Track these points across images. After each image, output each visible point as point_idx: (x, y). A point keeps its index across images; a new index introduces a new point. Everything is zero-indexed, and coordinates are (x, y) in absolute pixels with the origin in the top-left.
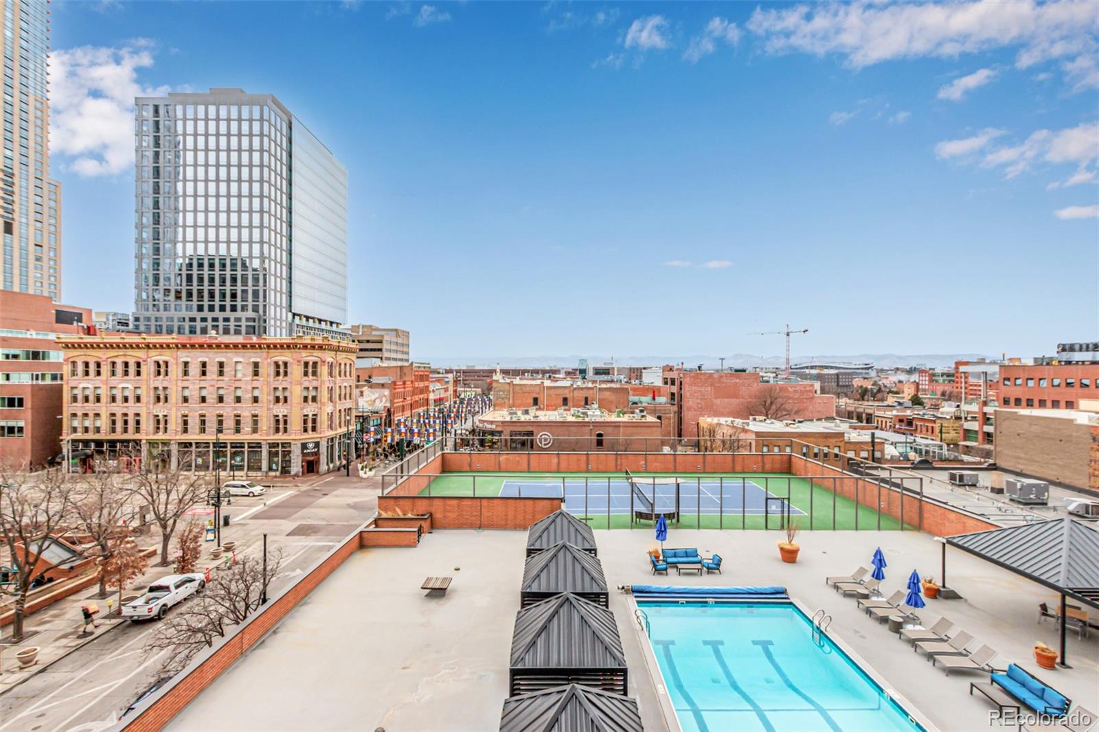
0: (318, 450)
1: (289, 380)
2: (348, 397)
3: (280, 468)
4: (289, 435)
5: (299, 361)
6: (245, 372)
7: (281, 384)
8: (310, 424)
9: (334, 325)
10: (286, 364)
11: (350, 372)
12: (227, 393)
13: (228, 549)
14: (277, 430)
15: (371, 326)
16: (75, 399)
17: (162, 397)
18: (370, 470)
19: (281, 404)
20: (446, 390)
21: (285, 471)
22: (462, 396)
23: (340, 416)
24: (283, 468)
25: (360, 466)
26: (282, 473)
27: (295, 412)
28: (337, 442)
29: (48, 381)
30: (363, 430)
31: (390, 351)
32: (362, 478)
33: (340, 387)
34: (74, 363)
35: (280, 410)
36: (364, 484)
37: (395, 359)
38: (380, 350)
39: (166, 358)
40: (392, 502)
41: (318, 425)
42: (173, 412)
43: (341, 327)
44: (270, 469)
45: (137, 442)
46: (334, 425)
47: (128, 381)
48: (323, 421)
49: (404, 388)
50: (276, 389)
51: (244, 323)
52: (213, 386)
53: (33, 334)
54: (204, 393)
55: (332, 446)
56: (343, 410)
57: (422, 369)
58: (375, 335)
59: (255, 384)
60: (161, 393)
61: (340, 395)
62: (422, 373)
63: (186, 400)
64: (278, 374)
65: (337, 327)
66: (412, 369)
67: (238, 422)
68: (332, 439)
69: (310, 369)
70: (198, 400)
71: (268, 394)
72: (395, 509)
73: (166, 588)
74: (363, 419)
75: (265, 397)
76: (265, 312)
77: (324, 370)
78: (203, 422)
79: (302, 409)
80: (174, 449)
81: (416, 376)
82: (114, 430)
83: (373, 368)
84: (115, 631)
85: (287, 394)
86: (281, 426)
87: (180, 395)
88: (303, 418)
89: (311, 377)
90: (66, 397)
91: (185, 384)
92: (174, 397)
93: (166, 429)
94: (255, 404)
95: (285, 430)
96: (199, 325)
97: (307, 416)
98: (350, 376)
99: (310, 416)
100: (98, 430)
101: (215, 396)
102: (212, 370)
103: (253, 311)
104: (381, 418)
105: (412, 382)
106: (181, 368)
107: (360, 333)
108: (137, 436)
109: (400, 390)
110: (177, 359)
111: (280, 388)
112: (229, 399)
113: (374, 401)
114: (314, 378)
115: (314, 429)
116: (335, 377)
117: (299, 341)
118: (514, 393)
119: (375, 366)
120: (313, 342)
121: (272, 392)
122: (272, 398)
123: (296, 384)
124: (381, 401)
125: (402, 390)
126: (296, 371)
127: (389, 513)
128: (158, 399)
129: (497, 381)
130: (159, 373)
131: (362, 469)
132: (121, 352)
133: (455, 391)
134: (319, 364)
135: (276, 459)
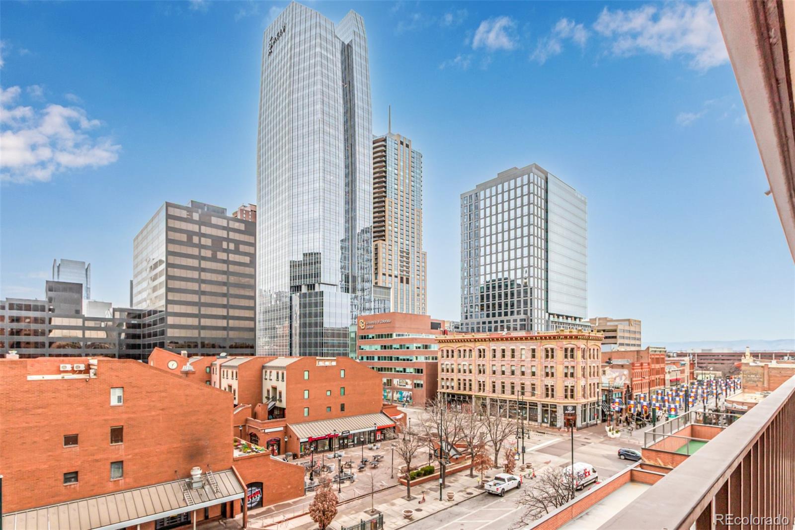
0: (575, 412)
1: (555, 361)
2: (596, 374)
3: (549, 422)
4: (555, 399)
5: (561, 348)
6: (526, 355)
7: (550, 364)
8: (570, 392)
9: (578, 320)
10: (552, 350)
11: (598, 355)
12: (516, 369)
13: (528, 467)
14: (547, 395)
15: (606, 318)
16: (443, 370)
17: (482, 370)
18: (617, 432)
19: (549, 377)
20: (682, 372)
21: (553, 425)
22: (700, 378)
23: (590, 388)
24: (551, 422)
25: (607, 429)
26: (550, 425)
27: (559, 383)
28: (589, 407)
29: (431, 361)
30: (608, 401)
31: (624, 337)
32: (610, 438)
33: (590, 366)
34: (442, 350)
35: (549, 381)
36: (612, 442)
37: (628, 345)
38: (615, 337)
39: (483, 347)
40: (654, 454)
41: (575, 393)
42: (487, 379)
43: (582, 320)
44: (543, 421)
45: (470, 397)
46: (586, 395)
47: (466, 361)
48: (578, 392)
49: (642, 369)
50: (546, 367)
51: (519, 323)
52: (509, 364)
53: (424, 336)
54: (504, 369)
55: (585, 410)
56: (592, 384)
57: (659, 353)
58: (610, 325)
59: (533, 363)
60: (481, 367)
61: (590, 373)
62: (658, 357)
63: (494, 372)
64: (547, 356)
65: (580, 321)
66: (648, 353)
67: (523, 388)
68: (585, 405)
69: (570, 353)
70: (501, 373)
71: (541, 371)
72: (656, 460)
73: (503, 480)
74: (608, 392)
75: (540, 372)
76: (531, 314)
77: (578, 354)
78: (503, 387)
79: (564, 382)
80: (488, 401)
81: (652, 359)
82: (459, 389)
83: (612, 352)
84: (481, 496)
85: (553, 370)
86: (550, 393)
87: (491, 369)
88: (565, 388)
89: (570, 359)
90: (439, 369)
91: (494, 363)
92: (488, 371)
93: (484, 389)
94: (533, 377)
95: (553, 396)
96: (493, 325)
97: (567, 386)
98: (598, 358)
99: (569, 387)
100: (453, 387)
101: (510, 371)
102: (508, 354)
103: (524, 314)
104: (622, 393)
105: (649, 364)
106: (491, 353)
107: (597, 325)
108: (470, 393)
109: (637, 371)
110: (489, 348)
111: (549, 367)
112: (518, 373)
113: (615, 379)
114: (572, 359)
115: (572, 397)
116: (587, 359)
117: (562, 334)
118: (769, 376)
119: (614, 350)
120: (571, 334)
121: (544, 369)
122: (543, 373)
123: (559, 364)
124: (621, 379)
125: (640, 370)
126: (559, 354)
127: (652, 461)
128: (480, 372)
129: (747, 364)
130: (480, 356)
131: (610, 431)
132: (462, 344)
133: (692, 373)
134: (575, 349)
135: (546, 416)
